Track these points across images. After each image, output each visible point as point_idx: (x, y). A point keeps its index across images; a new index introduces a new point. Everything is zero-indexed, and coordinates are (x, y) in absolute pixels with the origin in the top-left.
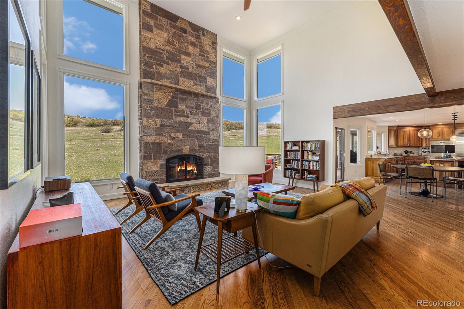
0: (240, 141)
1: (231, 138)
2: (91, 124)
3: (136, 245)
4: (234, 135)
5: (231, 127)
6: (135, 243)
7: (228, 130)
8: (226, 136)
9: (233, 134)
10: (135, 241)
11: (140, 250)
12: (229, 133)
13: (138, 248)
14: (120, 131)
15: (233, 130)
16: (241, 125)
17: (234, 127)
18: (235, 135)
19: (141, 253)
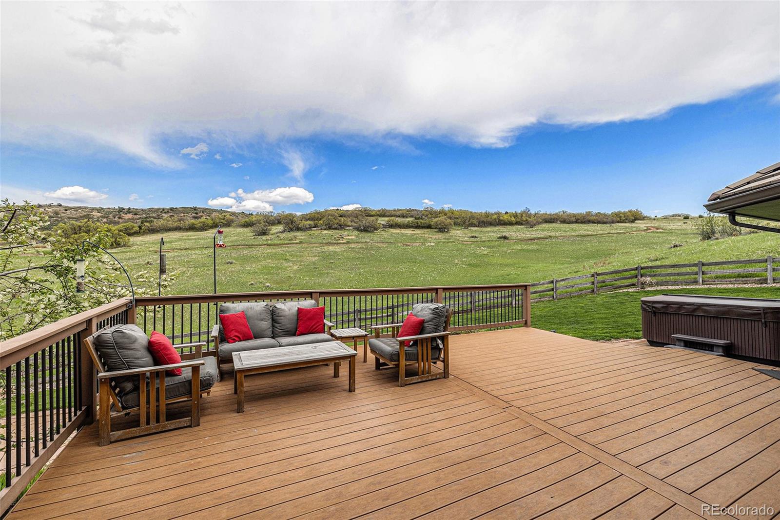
0: (482, 248)
1: (465, 243)
2: (246, 222)
4: (473, 237)
5: (470, 222)
7: (465, 228)
8: (458, 238)
9: (472, 235)
12: (465, 234)
14: (282, 232)
15: (474, 227)
16: (491, 218)
17: (475, 222)
18: (476, 237)
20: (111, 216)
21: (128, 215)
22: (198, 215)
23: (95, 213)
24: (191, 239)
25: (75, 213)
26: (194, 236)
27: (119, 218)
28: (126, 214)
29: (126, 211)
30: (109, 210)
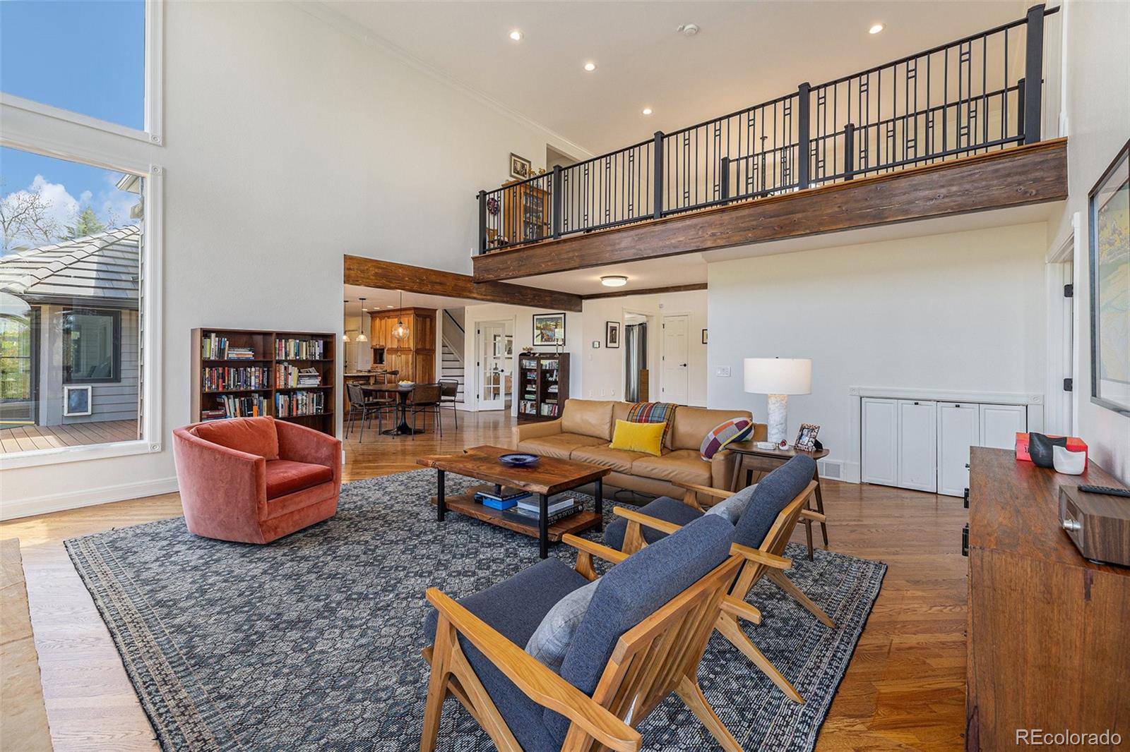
3: (838, 647)
6: (834, 655)
10: (826, 660)
11: (845, 632)
13: (842, 640)
19: (849, 626)
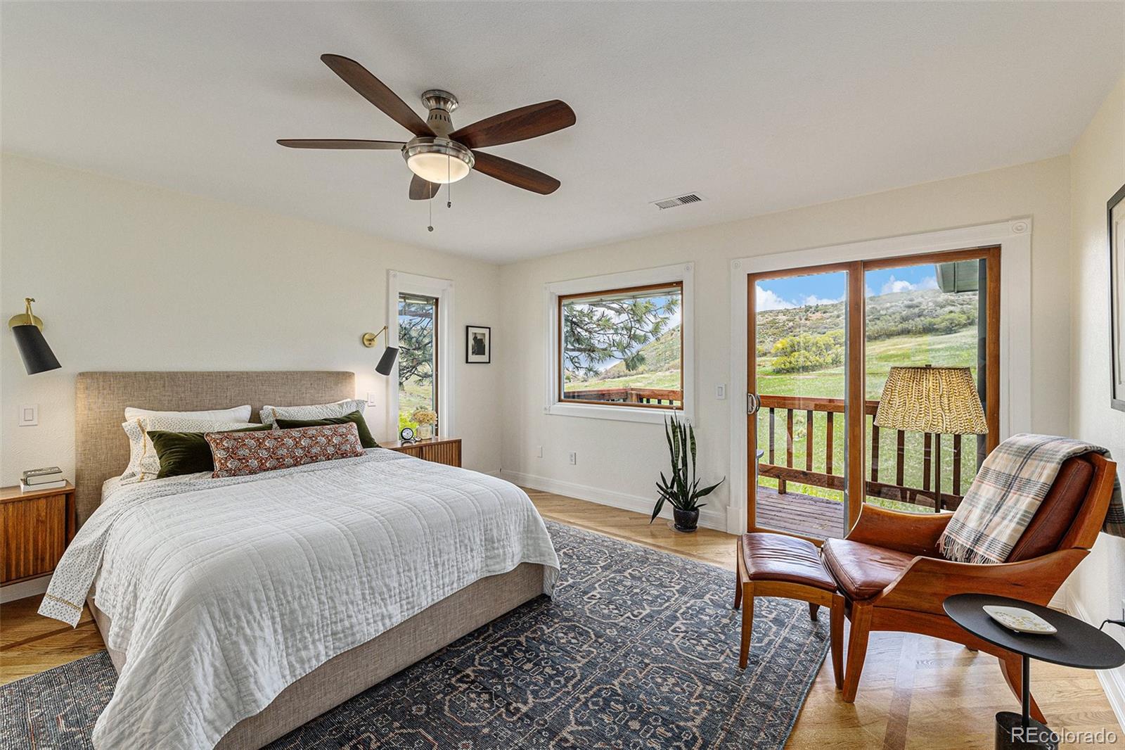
20: (797, 317)
21: (816, 314)
22: (914, 302)
23: (782, 318)
24: (938, 350)
25: (762, 318)
26: (940, 343)
27: (806, 319)
28: (814, 313)
29: (813, 309)
30: (794, 311)
